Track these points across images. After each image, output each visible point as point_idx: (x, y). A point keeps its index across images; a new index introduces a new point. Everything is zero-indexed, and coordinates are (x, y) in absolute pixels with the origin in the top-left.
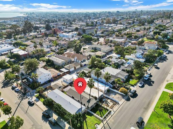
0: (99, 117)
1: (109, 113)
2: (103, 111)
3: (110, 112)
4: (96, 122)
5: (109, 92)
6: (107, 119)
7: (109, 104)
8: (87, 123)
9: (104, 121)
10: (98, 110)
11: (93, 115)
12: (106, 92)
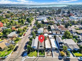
1: (43, 56)
4: (35, 55)
7: (48, 54)
9: (38, 57)
12: (55, 49)
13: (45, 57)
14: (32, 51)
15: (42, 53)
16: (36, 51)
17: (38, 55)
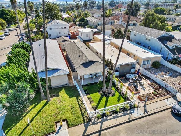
0: (88, 106)
1: (124, 109)
2: (111, 98)
3: (132, 107)
4: (69, 115)
5: (156, 66)
6: (106, 124)
7: (140, 89)
8: (47, 106)
9: (94, 124)
10: (99, 91)
11: (78, 95)
12: (150, 65)
13: (140, 112)
14: (37, 100)
15: (106, 95)
16: (63, 93)
17: (90, 112)
